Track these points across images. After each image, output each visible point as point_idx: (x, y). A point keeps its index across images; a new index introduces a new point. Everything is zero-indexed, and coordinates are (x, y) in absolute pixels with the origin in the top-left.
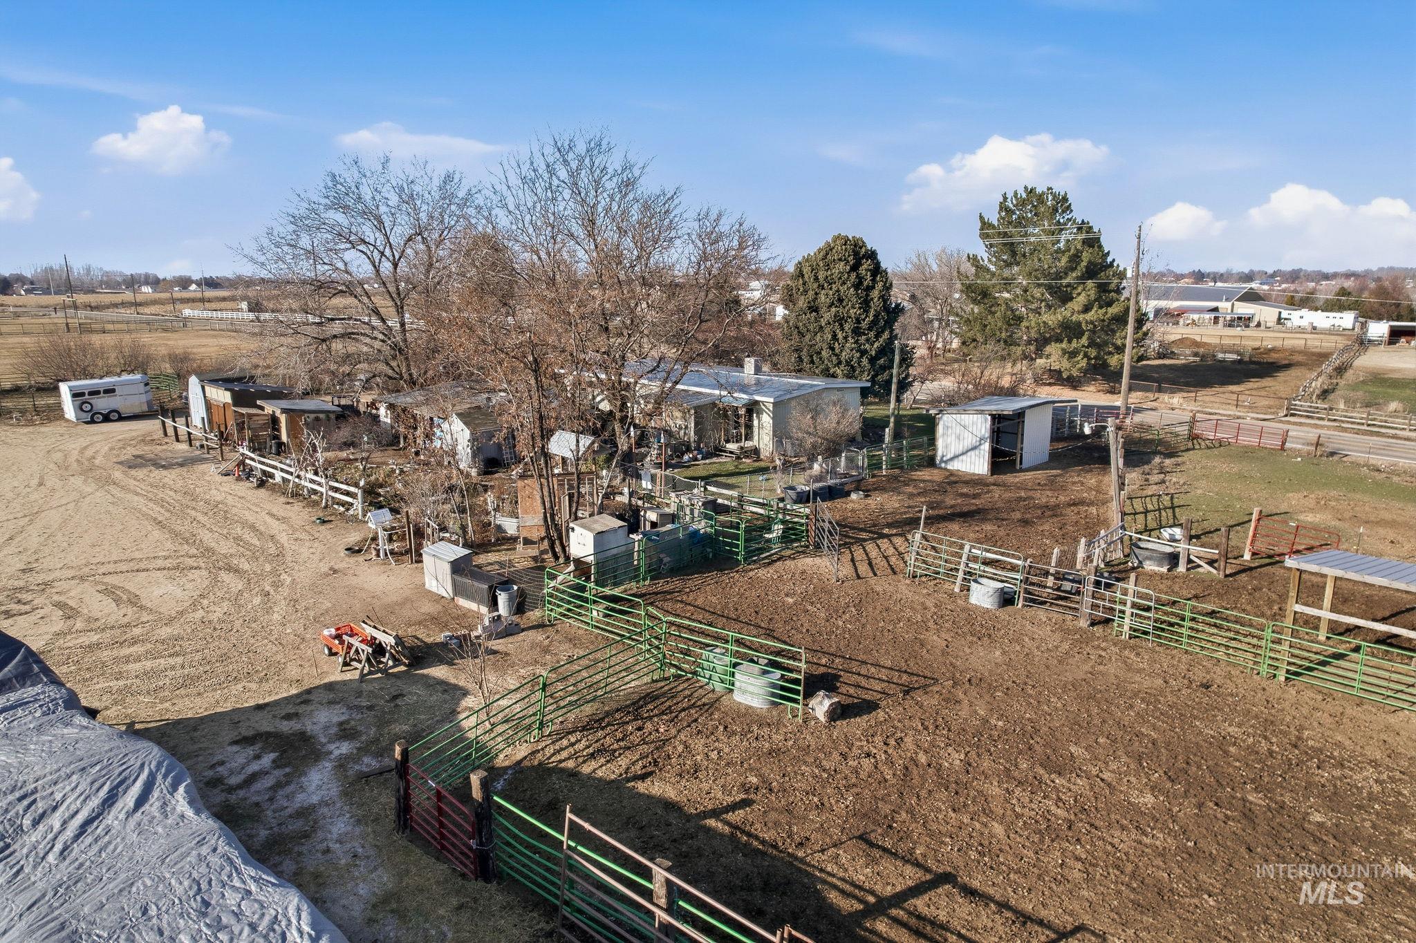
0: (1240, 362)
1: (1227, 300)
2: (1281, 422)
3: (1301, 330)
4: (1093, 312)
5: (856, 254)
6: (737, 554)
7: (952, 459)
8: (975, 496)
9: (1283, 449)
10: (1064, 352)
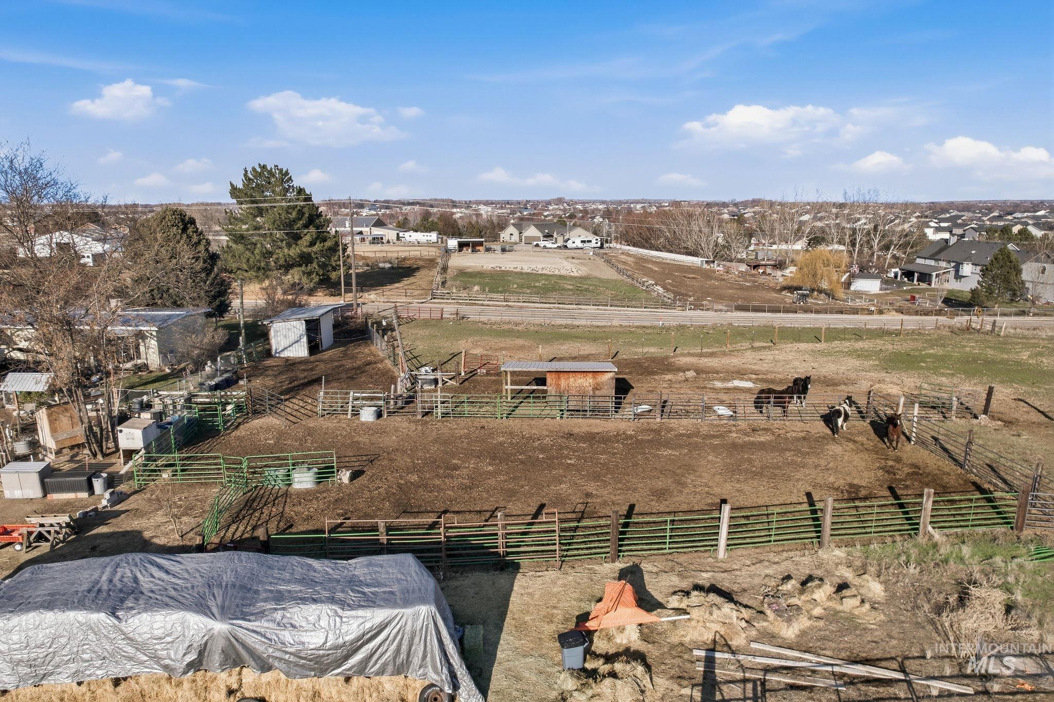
0: (392, 268)
1: (367, 226)
2: (431, 303)
3: (411, 244)
4: (316, 246)
5: (183, 221)
6: (218, 426)
7: (282, 351)
8: (312, 370)
9: (442, 318)
10: (304, 273)
